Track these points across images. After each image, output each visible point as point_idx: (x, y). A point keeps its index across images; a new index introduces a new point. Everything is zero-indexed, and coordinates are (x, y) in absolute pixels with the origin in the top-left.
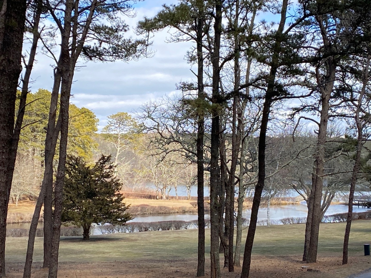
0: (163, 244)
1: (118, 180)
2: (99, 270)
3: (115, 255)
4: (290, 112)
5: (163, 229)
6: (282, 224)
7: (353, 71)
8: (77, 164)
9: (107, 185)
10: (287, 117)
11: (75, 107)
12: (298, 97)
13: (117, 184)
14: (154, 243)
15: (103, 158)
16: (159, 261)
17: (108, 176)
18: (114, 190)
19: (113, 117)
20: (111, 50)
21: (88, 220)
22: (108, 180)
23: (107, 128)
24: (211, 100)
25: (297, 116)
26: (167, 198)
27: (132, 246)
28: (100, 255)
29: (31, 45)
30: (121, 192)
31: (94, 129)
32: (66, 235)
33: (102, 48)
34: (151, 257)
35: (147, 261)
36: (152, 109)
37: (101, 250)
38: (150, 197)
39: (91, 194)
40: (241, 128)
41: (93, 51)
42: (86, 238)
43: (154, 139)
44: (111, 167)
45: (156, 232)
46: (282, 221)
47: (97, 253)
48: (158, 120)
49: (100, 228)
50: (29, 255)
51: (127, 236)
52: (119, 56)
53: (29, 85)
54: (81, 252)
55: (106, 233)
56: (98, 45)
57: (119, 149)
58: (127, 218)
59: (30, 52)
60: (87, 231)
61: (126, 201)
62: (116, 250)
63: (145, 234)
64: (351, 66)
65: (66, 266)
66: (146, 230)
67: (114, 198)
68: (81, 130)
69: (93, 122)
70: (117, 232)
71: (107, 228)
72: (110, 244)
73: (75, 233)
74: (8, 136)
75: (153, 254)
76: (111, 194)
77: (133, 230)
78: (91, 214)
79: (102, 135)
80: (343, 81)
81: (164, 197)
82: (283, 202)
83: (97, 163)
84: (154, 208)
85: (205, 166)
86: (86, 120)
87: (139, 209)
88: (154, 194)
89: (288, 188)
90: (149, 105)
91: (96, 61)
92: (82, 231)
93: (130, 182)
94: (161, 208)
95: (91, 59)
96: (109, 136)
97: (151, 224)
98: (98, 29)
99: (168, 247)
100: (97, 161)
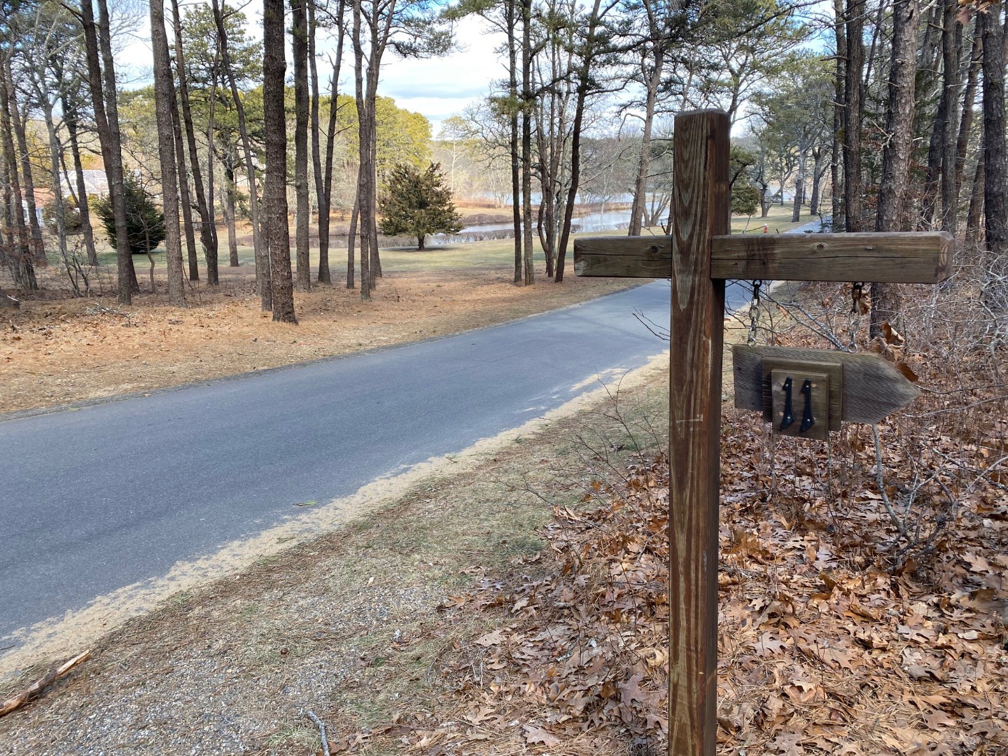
0: (495, 253)
1: (450, 189)
2: (427, 278)
3: (445, 265)
4: (616, 109)
5: (499, 238)
6: (616, 229)
7: (684, 61)
8: (406, 172)
9: (437, 195)
10: (614, 115)
11: (408, 112)
12: (612, 91)
13: (448, 193)
14: (486, 253)
15: (432, 165)
16: (487, 269)
17: (438, 185)
18: (445, 200)
19: (447, 121)
20: (426, 46)
21: (421, 231)
22: (439, 189)
23: (442, 134)
24: (520, 96)
25: (623, 113)
26: (505, 207)
27: (464, 256)
28: (432, 265)
29: (337, 43)
30: (452, 201)
31: (428, 136)
32: (403, 245)
33: (417, 44)
34: (480, 265)
35: (476, 269)
36: (475, 110)
37: (434, 259)
38: (489, 206)
39: (422, 204)
40: (562, 128)
41: (407, 48)
42: (421, 247)
43: (478, 145)
44: (440, 175)
45: (492, 241)
46: (616, 226)
47: (429, 262)
48: (482, 123)
49: (437, 238)
50: (351, 264)
51: (462, 246)
52: (434, 52)
53: (339, 88)
54: (415, 262)
55: (442, 244)
56: (413, 40)
57: (455, 156)
58: (459, 228)
59: (336, 51)
60: (421, 242)
61: (458, 210)
62: (449, 259)
63: (479, 243)
64: (682, 54)
65: (396, 275)
66: (481, 239)
67: (446, 208)
68: (414, 137)
69: (427, 128)
70: (453, 242)
71: (443, 238)
72: (444, 253)
73: (411, 244)
74: (280, 140)
75: (482, 263)
76: (442, 203)
77: (468, 239)
78: (424, 224)
79: (437, 142)
80: (675, 72)
81: (502, 206)
82: (622, 207)
83: (427, 171)
84: (491, 218)
85: (532, 171)
86: (419, 126)
87: (477, 218)
88: (493, 203)
89: (622, 192)
90: (471, 107)
91: (411, 58)
92: (416, 240)
93: (468, 191)
94: (498, 217)
95: (405, 56)
96: (445, 143)
97: (486, 234)
98: (408, 22)
99: (500, 256)
100: (427, 169)
